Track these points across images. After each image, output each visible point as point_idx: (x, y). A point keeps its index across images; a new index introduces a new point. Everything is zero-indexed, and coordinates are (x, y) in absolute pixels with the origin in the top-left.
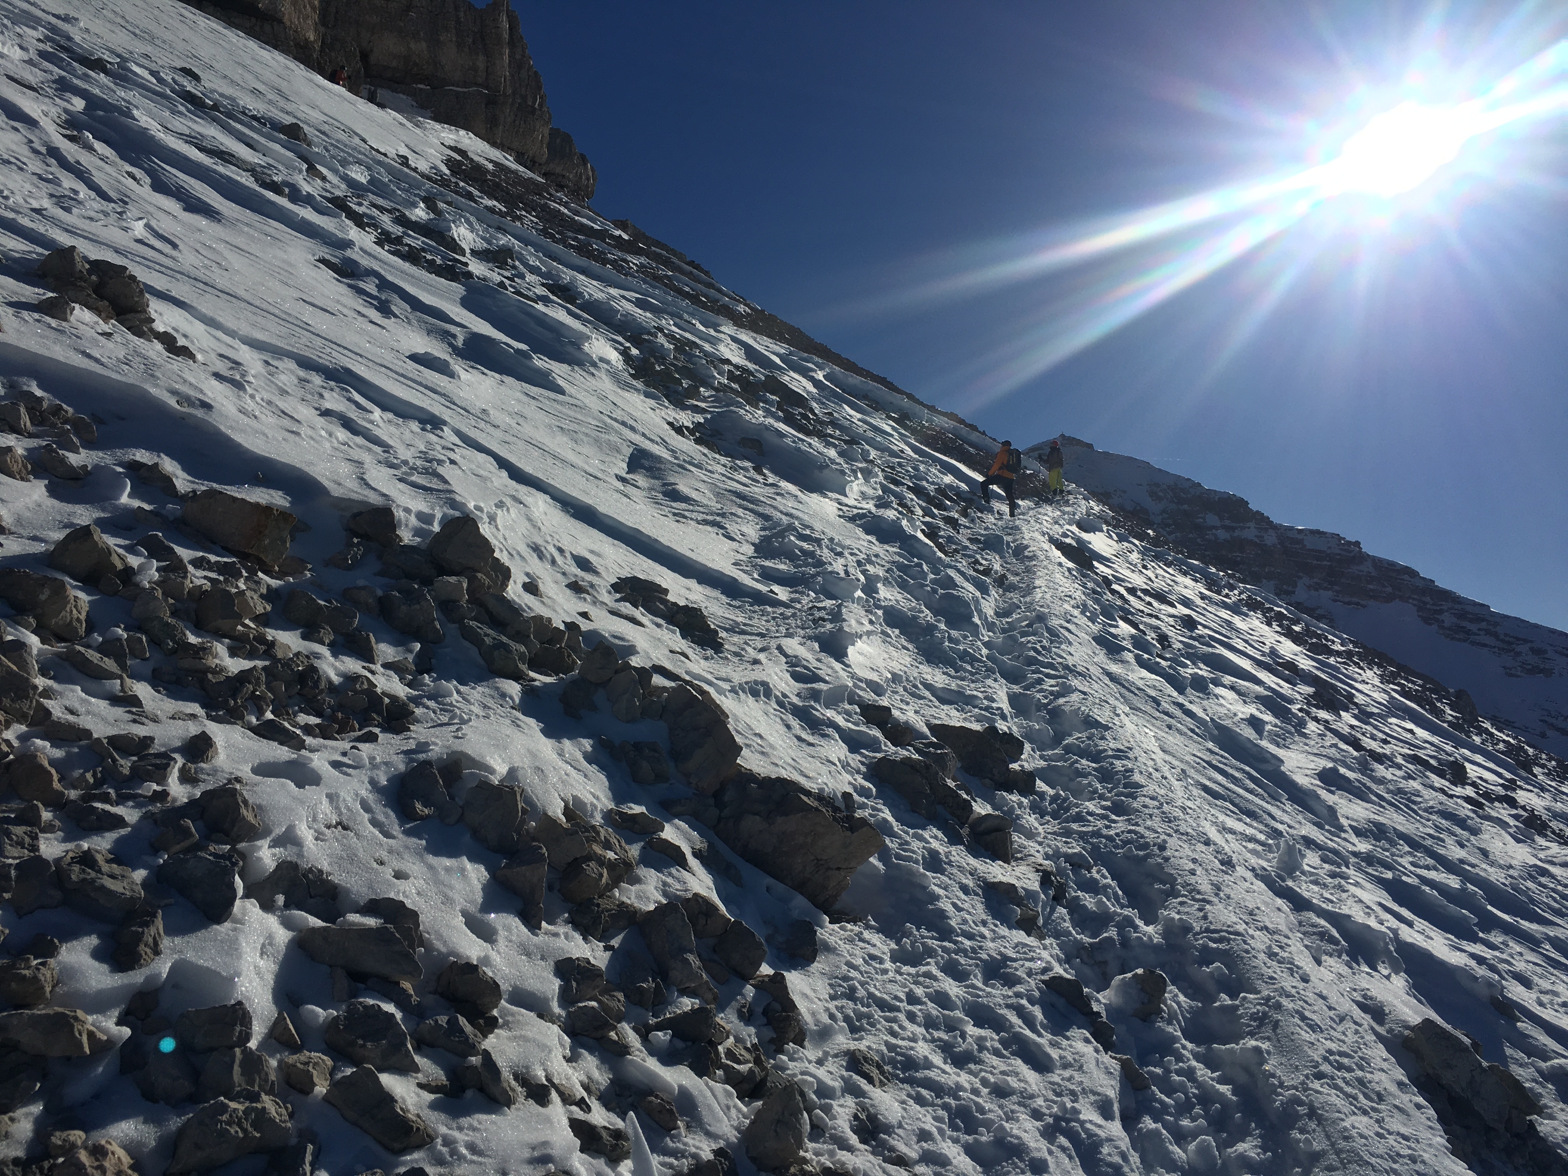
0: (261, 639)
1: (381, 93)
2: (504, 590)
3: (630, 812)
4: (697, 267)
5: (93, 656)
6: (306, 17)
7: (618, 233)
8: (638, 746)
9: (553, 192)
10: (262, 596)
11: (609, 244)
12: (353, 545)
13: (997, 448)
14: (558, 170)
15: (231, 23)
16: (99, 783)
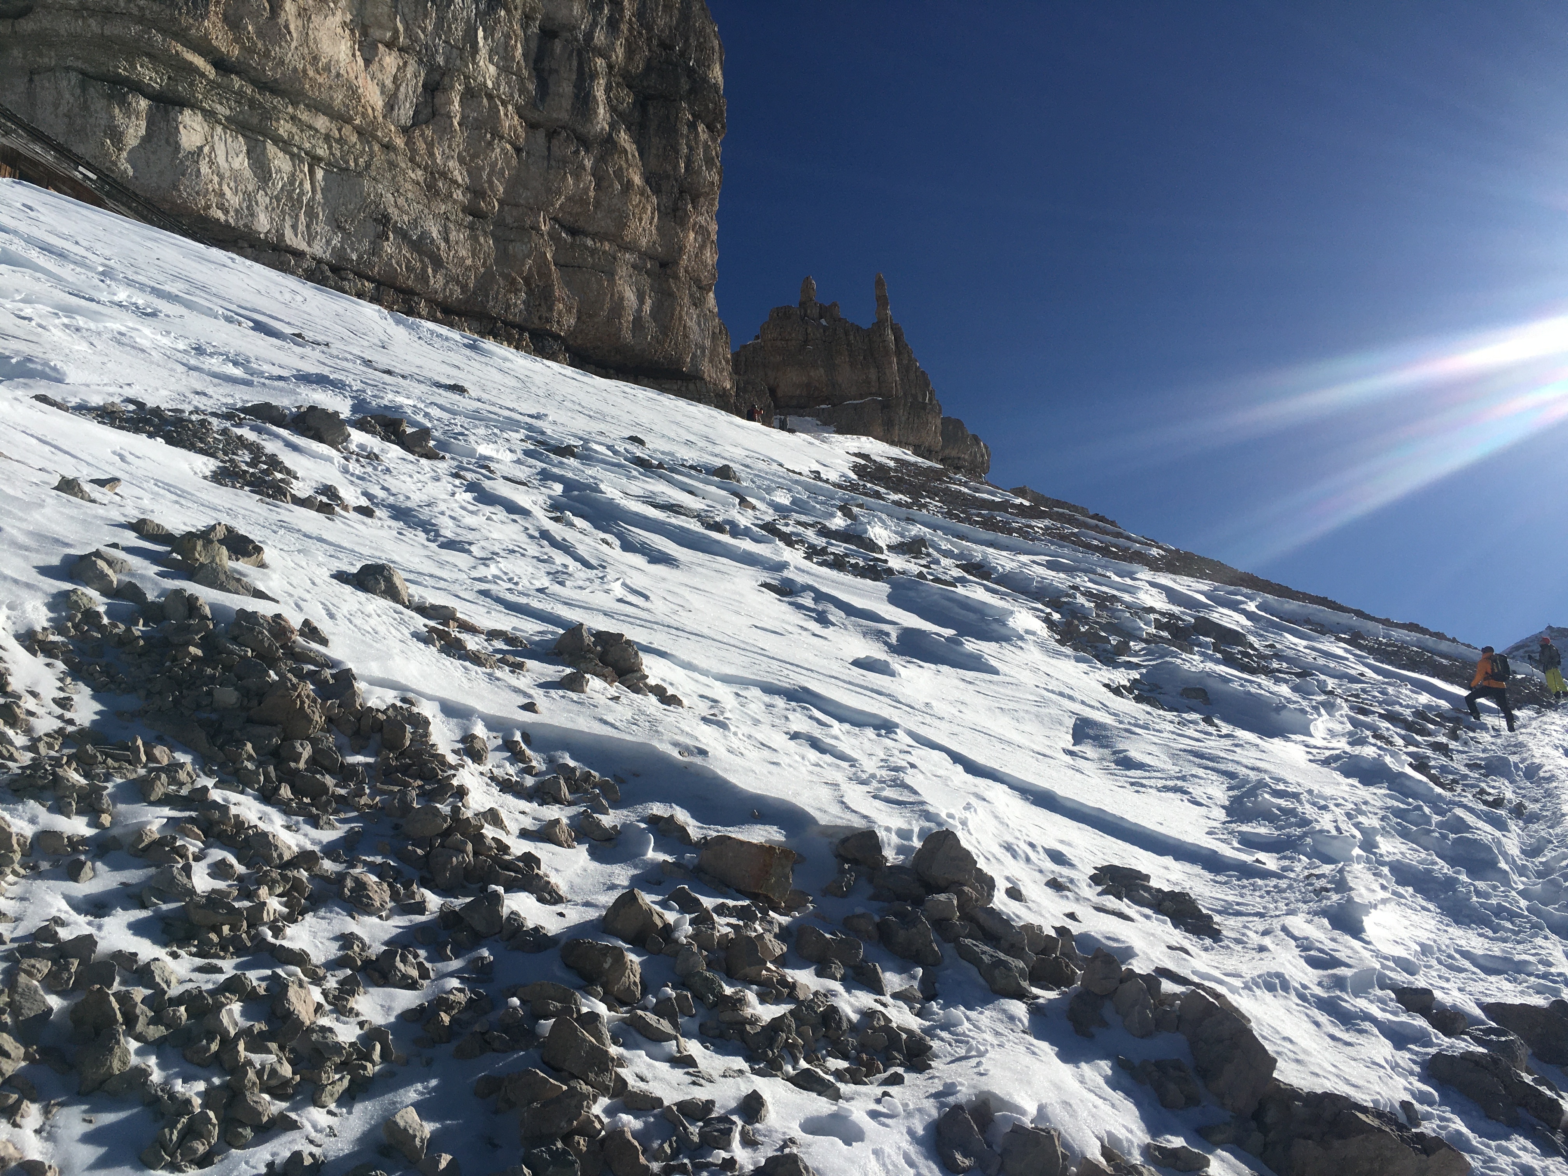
0: (783, 982)
1: (790, 420)
2: (990, 901)
3: (1169, 1146)
4: (1102, 519)
5: (651, 1018)
6: (723, 370)
7: (1018, 501)
8: (1159, 1065)
9: (952, 475)
10: (776, 936)
11: (1011, 514)
12: (843, 872)
13: (1477, 656)
14: (954, 453)
15: (663, 390)
16: (675, 1155)
